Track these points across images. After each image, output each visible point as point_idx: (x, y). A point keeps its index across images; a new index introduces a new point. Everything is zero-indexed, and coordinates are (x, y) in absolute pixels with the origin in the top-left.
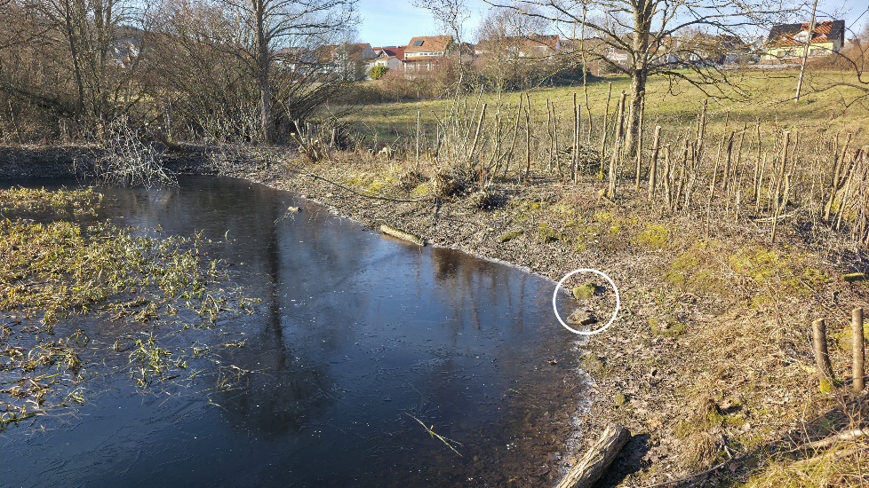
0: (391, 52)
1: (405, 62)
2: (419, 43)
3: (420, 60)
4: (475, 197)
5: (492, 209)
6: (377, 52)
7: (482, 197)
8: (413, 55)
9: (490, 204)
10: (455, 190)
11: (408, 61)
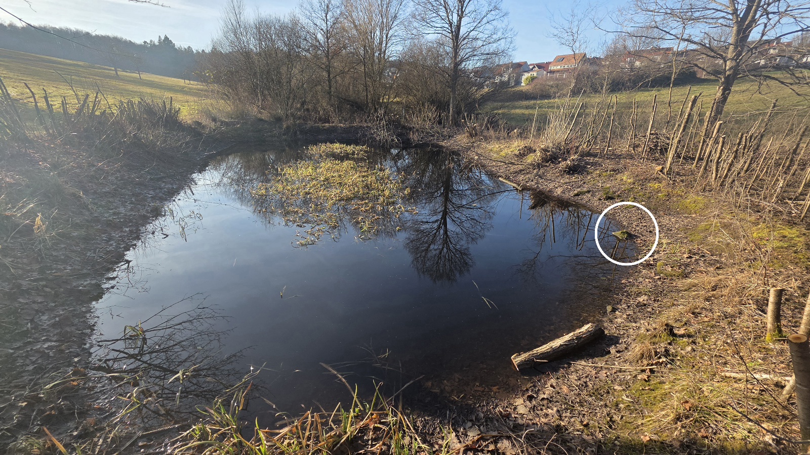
0: (540, 66)
1: (549, 72)
2: (560, 59)
3: (558, 71)
4: (563, 165)
5: (573, 174)
6: (531, 67)
7: (567, 165)
8: (555, 68)
9: (572, 170)
10: (551, 159)
11: (552, 72)
